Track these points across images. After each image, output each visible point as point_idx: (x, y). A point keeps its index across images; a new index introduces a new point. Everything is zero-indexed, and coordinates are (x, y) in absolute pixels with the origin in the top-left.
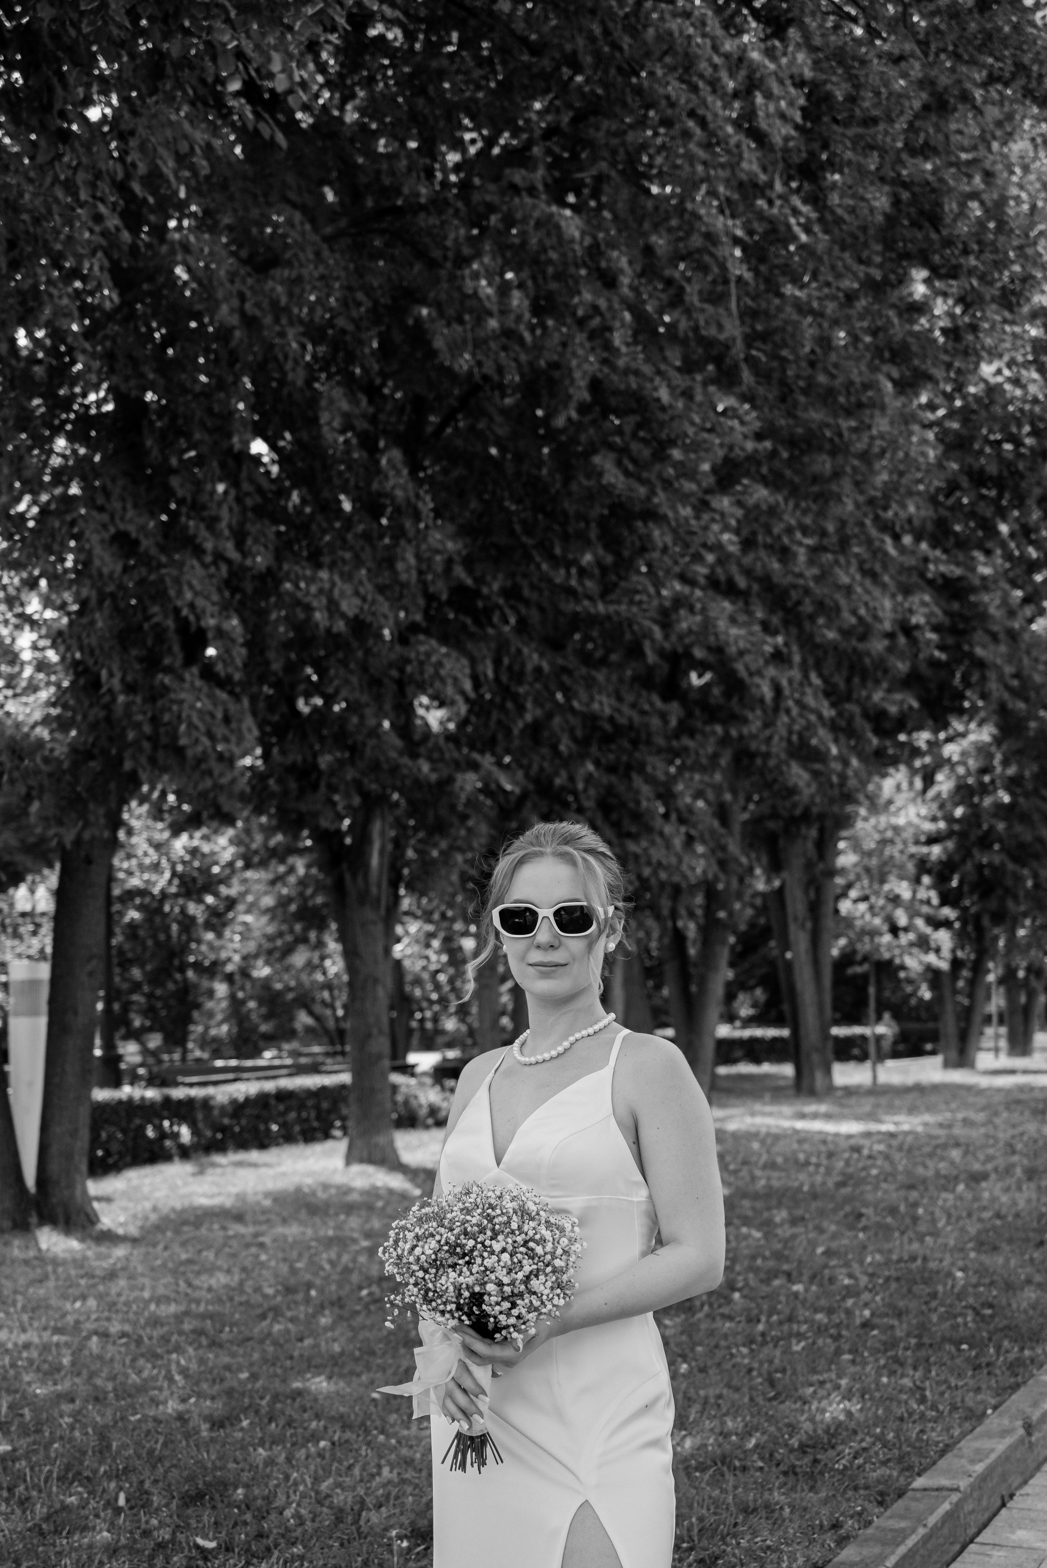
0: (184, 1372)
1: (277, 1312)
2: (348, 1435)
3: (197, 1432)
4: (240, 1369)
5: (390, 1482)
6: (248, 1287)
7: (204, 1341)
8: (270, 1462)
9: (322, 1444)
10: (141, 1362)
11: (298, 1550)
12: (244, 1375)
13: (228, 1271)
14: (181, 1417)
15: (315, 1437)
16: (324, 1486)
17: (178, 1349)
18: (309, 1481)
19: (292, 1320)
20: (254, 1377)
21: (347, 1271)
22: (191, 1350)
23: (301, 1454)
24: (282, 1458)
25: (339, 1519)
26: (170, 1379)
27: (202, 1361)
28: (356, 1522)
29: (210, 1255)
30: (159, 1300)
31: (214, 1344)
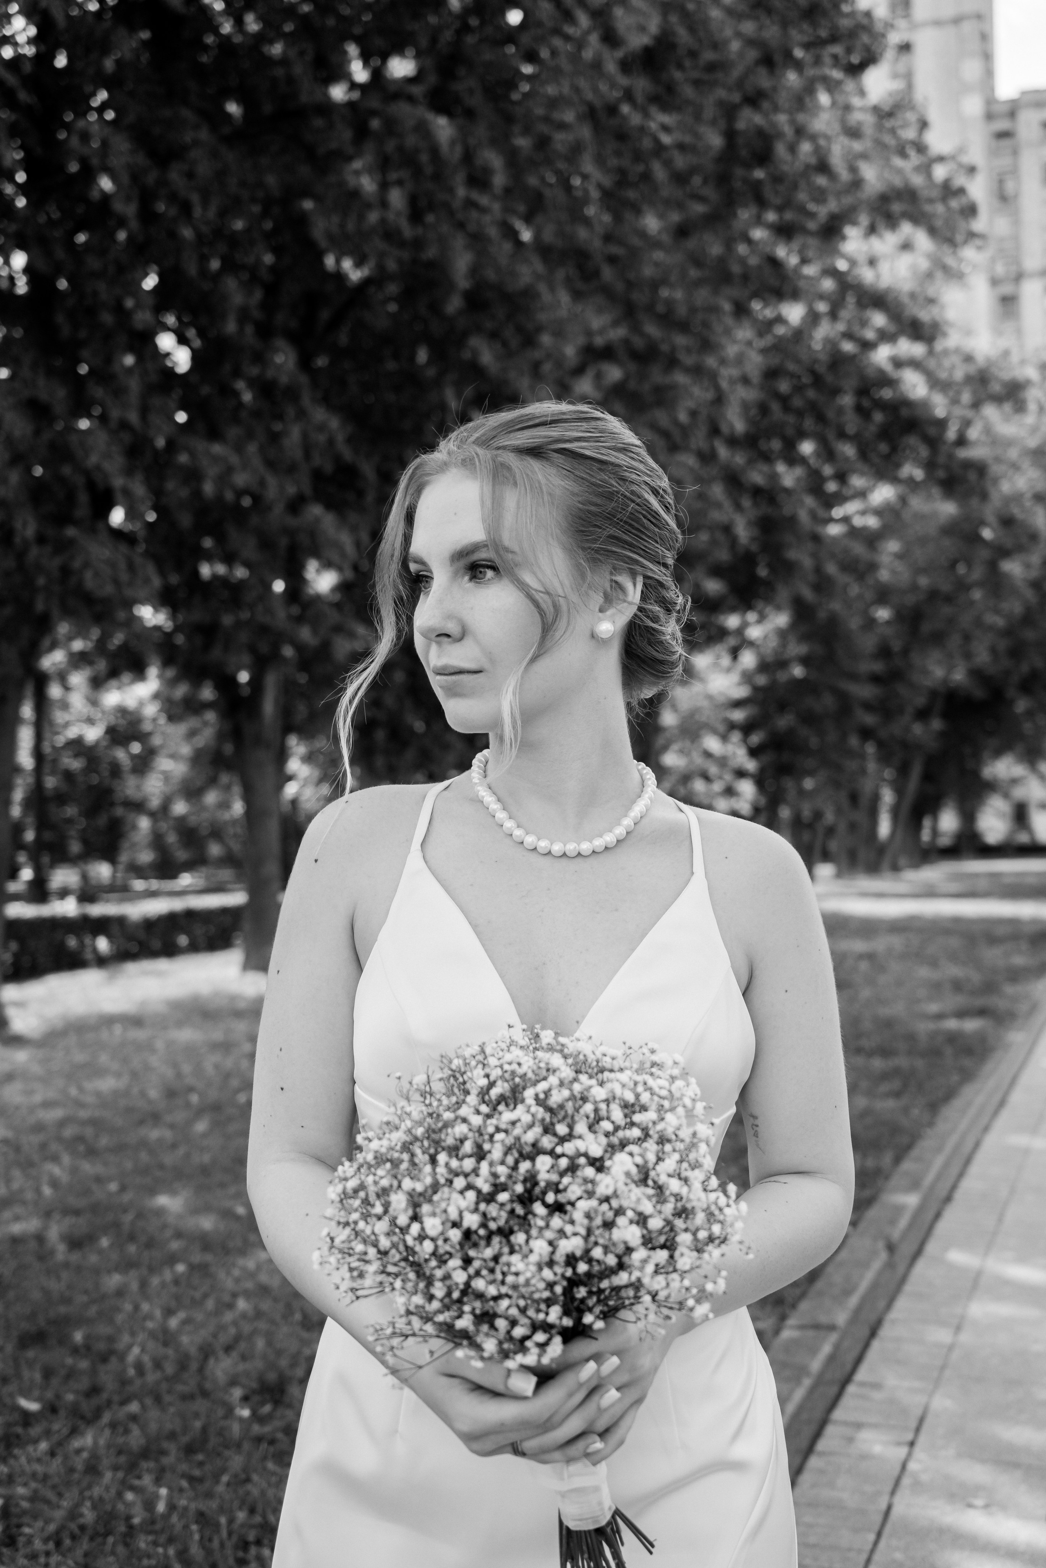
0: (54, 1183)
1: (155, 1118)
2: (209, 1258)
3: (52, 1252)
4: (110, 1179)
5: (244, 1316)
6: (135, 1091)
7: (81, 1148)
8: (120, 1293)
9: (181, 1268)
10: (16, 1173)
11: (134, 1407)
12: (113, 1187)
13: (118, 1075)
14: (40, 1238)
15: (172, 1260)
16: (173, 1323)
17: (55, 1159)
18: (158, 1313)
19: (172, 1126)
20: (123, 1188)
21: (227, 1076)
22: (66, 1159)
23: (155, 1281)
24: (134, 1286)
25: (183, 1365)
26: (38, 1191)
27: (74, 1171)
28: (201, 1370)
29: (104, 1059)
30: (47, 1104)
31: (92, 1152)
